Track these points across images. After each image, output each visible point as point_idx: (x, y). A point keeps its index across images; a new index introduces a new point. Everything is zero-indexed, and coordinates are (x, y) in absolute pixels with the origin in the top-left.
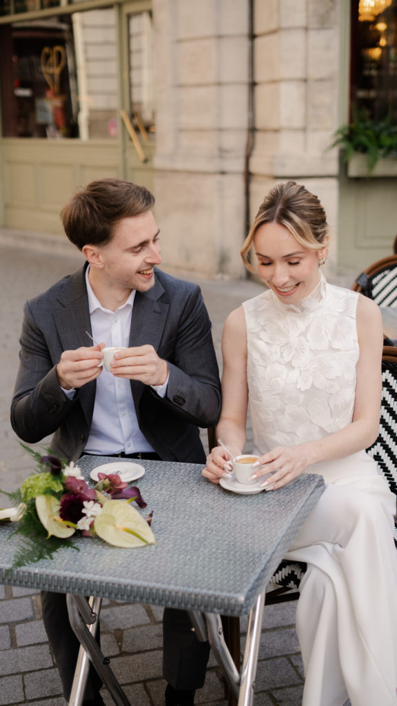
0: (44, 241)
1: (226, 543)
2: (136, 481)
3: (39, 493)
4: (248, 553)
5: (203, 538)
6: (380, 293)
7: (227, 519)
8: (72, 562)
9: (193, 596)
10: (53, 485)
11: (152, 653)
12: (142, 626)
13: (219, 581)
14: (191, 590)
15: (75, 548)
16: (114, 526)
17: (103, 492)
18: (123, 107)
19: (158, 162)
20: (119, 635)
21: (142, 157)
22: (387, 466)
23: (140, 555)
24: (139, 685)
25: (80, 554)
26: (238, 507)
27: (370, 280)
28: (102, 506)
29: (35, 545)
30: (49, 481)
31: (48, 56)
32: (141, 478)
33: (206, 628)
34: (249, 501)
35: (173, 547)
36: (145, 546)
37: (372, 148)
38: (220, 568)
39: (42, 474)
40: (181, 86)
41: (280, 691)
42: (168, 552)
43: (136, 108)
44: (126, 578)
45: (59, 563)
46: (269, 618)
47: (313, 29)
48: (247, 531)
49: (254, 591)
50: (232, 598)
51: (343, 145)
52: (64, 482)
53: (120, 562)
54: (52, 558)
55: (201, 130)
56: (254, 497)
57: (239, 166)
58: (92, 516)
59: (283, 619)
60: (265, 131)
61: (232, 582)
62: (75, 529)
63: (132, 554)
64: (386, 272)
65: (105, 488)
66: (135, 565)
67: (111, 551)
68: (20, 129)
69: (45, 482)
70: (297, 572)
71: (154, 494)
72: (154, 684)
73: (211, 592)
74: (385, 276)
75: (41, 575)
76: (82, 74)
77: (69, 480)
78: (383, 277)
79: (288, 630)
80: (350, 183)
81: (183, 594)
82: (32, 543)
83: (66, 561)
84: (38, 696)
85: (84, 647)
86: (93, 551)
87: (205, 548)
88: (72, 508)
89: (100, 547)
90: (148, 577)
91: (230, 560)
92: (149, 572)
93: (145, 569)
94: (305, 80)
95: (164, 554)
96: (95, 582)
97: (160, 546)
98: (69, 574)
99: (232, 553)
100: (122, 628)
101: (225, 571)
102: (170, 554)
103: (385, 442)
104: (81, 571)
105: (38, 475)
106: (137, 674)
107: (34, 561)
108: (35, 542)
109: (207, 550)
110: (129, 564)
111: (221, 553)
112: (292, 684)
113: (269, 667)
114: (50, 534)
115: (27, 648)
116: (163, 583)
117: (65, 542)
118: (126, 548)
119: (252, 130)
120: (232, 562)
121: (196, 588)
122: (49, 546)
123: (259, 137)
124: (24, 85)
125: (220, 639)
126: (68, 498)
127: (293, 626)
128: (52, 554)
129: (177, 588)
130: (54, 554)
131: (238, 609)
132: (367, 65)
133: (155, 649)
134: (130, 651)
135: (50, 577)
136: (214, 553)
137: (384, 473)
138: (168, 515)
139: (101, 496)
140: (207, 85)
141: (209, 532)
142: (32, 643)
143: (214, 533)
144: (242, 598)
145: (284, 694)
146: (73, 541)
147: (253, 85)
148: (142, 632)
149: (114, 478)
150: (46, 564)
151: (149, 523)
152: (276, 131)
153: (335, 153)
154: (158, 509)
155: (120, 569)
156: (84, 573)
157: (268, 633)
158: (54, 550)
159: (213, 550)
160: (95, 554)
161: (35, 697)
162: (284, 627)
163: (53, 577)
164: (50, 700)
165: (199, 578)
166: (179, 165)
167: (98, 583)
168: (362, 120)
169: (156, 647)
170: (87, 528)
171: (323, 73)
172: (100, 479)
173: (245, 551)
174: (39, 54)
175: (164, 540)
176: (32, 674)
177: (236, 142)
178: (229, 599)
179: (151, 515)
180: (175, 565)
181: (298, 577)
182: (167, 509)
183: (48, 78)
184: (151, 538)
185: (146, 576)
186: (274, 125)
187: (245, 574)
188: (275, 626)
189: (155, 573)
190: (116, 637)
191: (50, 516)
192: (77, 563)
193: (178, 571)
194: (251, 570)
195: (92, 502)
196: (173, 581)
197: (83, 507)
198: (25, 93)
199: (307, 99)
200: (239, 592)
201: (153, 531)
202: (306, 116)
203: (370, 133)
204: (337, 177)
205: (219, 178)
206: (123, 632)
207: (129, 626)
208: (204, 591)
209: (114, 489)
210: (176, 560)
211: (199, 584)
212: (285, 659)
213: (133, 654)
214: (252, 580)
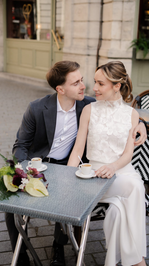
0: (20, 78)
1: (76, 197)
2: (43, 171)
3: (5, 174)
4: (83, 201)
5: (67, 195)
6: (144, 104)
7: (77, 188)
8: (16, 201)
9: (61, 217)
10: (11, 171)
11: (48, 237)
12: (45, 226)
13: (71, 212)
14: (60, 214)
15: (18, 196)
16: (33, 188)
17: (30, 175)
18: (52, 28)
19: (64, 50)
20: (36, 229)
21: (59, 48)
22: (141, 170)
23: (42, 200)
24: (43, 249)
25: (19, 198)
26: (81, 183)
27: (141, 98)
28: (29, 180)
29: (3, 194)
30: (9, 169)
31: (25, 8)
32: (46, 170)
33: (66, 229)
34: (86, 181)
35: (55, 197)
36: (44, 197)
37: (146, 48)
38: (72, 207)
39: (7, 167)
40: (74, 21)
41: (96, 254)
42: (53, 199)
43: (57, 29)
44: (36, 209)
45: (11, 201)
46: (94, 226)
47: (126, 2)
48: (84, 193)
49: (84, 216)
50: (76, 219)
51: (135, 47)
52: (15, 170)
53: (34, 202)
54: (8, 199)
55: (81, 38)
56: (88, 180)
57: (95, 53)
58: (25, 184)
59: (99, 227)
60: (105, 40)
61: (76, 212)
62: (18, 188)
63: (39, 199)
64: (147, 96)
65: (31, 173)
66: (40, 204)
67: (31, 198)
68: (14, 35)
69: (8, 170)
70: (104, 209)
71: (50, 177)
72: (48, 249)
73: (68, 216)
74: (146, 97)
75: (4, 206)
76: (39, 15)
77: (17, 170)
78: (146, 98)
79: (101, 231)
80: (137, 61)
81: (57, 216)
82: (1, 193)
83: (13, 201)
84: (4, 251)
85: (20, 234)
86: (24, 197)
87: (67, 199)
88: (17, 180)
89: (27, 196)
90: (44, 209)
91: (76, 204)
92: (45, 207)
93: (44, 206)
94: (122, 21)
95: (51, 200)
96: (24, 209)
97: (50, 197)
98: (14, 206)
99: (77, 201)
100: (38, 226)
101: (74, 208)
102: (54, 200)
103: (141, 161)
104: (19, 205)
105: (5, 167)
106: (42, 244)
107: (2, 200)
108: (3, 192)
109: (68, 199)
110: (37, 203)
111: (73, 201)
112: (101, 251)
113: (92, 245)
114: (8, 190)
115: (2, 232)
116: (50, 211)
117: (14, 193)
118: (37, 197)
119: (101, 39)
120: (77, 205)
121: (62, 214)
122: (8, 194)
123: (103, 42)
124: (16, 19)
125: (72, 234)
126: (16, 177)
127: (102, 229)
128: (8, 198)
129: (55, 214)
130: (9, 198)
131: (78, 223)
132: (147, 17)
133: (49, 235)
134: (40, 236)
135: (7, 207)
136: (71, 201)
137: (140, 173)
138: (54, 185)
139: (29, 176)
140: (84, 21)
141: (69, 192)
142: (3, 230)
143: (71, 193)
144: (79, 219)
145: (97, 255)
146: (17, 193)
147: (102, 22)
148: (45, 228)
149: (35, 169)
150: (6, 201)
151: (47, 188)
152: (110, 40)
153: (131, 50)
154: (51, 183)
155: (34, 205)
156: (20, 206)
157: (93, 232)
158: (10, 196)
159: (70, 200)
160: (25, 199)
161: (3, 251)
162: (99, 230)
163: (8, 206)
164: (8, 253)
165: (64, 210)
166: (72, 51)
167: (25, 210)
168: (142, 37)
169: (50, 234)
170: (23, 188)
171: (129, 19)
172: (29, 170)
173: (82, 201)
174: (22, 7)
175: (52, 195)
176: (2, 242)
177: (94, 43)
178: (75, 219)
179: (48, 185)
180: (55, 205)
181: (104, 211)
182: (54, 183)
183: (25, 16)
184: (47, 193)
185: (43, 208)
186: (109, 38)
187: (82, 209)
188: (96, 229)
189: (47, 207)
190: (35, 230)
191: (9, 183)
192: (18, 202)
193: (56, 207)
194: (84, 208)
195: (25, 179)
196: (54, 211)
197: (22, 180)
198: (17, 22)
199: (122, 29)
200: (79, 216)
201: (48, 191)
202: (121, 35)
203: (145, 42)
204: (132, 59)
205: (87, 57)
206: (38, 228)
207: (41, 226)
208: (65, 215)
209: (34, 174)
210: (56, 202)
211: (64, 212)
212: (99, 242)
213: (41, 236)
214: (84, 212)
